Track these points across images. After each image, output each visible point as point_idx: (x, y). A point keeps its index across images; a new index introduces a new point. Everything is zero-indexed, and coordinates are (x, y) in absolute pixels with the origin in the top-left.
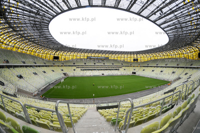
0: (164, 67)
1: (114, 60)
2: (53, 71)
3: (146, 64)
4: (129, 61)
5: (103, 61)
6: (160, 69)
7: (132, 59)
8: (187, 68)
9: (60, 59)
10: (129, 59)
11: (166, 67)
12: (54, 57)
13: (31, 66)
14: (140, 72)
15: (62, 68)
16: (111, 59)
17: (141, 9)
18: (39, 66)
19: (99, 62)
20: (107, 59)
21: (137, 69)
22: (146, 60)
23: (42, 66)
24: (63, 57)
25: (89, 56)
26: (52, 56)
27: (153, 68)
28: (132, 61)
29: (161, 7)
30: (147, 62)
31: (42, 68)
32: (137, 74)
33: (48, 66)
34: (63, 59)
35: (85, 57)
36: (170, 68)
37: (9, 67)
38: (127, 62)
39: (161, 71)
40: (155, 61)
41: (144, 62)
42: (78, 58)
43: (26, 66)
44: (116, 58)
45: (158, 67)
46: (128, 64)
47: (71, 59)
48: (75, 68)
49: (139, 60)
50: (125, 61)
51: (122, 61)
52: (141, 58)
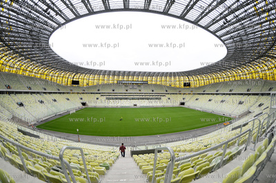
0: (227, 94)
1: (156, 85)
2: (68, 99)
3: (202, 91)
4: (178, 86)
5: (139, 86)
6: (220, 98)
7: (182, 83)
8: (263, 94)
9: (80, 83)
10: (178, 83)
11: (230, 94)
12: (73, 81)
13: (38, 93)
15: (82, 96)
16: (151, 84)
18: (50, 93)
19: (133, 88)
20: (145, 83)
21: (187, 97)
22: (203, 84)
23: (54, 93)
24: (85, 81)
25: (120, 79)
26: (70, 80)
27: (210, 97)
28: (182, 85)
29: (225, 13)
30: (204, 86)
31: (54, 95)
32: (187, 105)
33: (64, 93)
34: (85, 84)
35: (116, 82)
36: (236, 96)
37: (10, 93)
38: (175, 88)
40: (215, 85)
41: (200, 88)
42: (105, 82)
43: (32, 93)
44: (158, 83)
45: (218, 94)
46: (175, 91)
47: (95, 84)
48: (98, 96)
49: (192, 86)
50: (173, 86)
51: (167, 87)
52: (195, 81)
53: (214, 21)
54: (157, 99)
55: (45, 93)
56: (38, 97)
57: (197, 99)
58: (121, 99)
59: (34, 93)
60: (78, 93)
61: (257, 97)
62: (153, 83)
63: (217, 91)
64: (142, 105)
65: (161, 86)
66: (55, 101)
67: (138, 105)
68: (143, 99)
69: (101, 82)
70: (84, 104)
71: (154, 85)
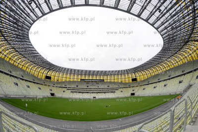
0: (167, 80)
1: (111, 83)
2: (40, 89)
3: (147, 82)
4: (127, 82)
5: (98, 83)
6: (163, 84)
7: (131, 79)
8: (195, 70)
9: (52, 79)
10: (127, 79)
11: (169, 79)
12: (46, 76)
13: (16, 77)
14: (140, 92)
16: (107, 82)
17: (141, 10)
18: (26, 80)
19: (93, 85)
20: (102, 81)
21: (136, 89)
22: (146, 78)
23: (30, 81)
24: (56, 78)
25: (83, 78)
26: (44, 75)
27: (154, 85)
28: (131, 81)
30: (148, 79)
31: (29, 83)
33: (37, 83)
34: (56, 80)
35: (79, 80)
36: (175, 79)
38: (125, 84)
39: (165, 86)
40: (156, 76)
41: (144, 81)
42: (72, 80)
43: (11, 76)
44: (112, 81)
45: (160, 81)
46: (126, 86)
47: (64, 80)
48: (65, 89)
49: (138, 80)
50: (123, 82)
51: (120, 83)
52: (140, 76)
53: (152, 14)
54: (112, 92)
55: (21, 79)
56: (15, 80)
57: (144, 89)
58: (83, 93)
59: (13, 76)
60: (49, 86)
61: (192, 73)
62: (108, 81)
63: (159, 79)
64: (100, 97)
65: (114, 83)
66: (29, 87)
67: (97, 97)
68: (101, 93)
69: (68, 80)
70: (52, 94)
71: (109, 82)
